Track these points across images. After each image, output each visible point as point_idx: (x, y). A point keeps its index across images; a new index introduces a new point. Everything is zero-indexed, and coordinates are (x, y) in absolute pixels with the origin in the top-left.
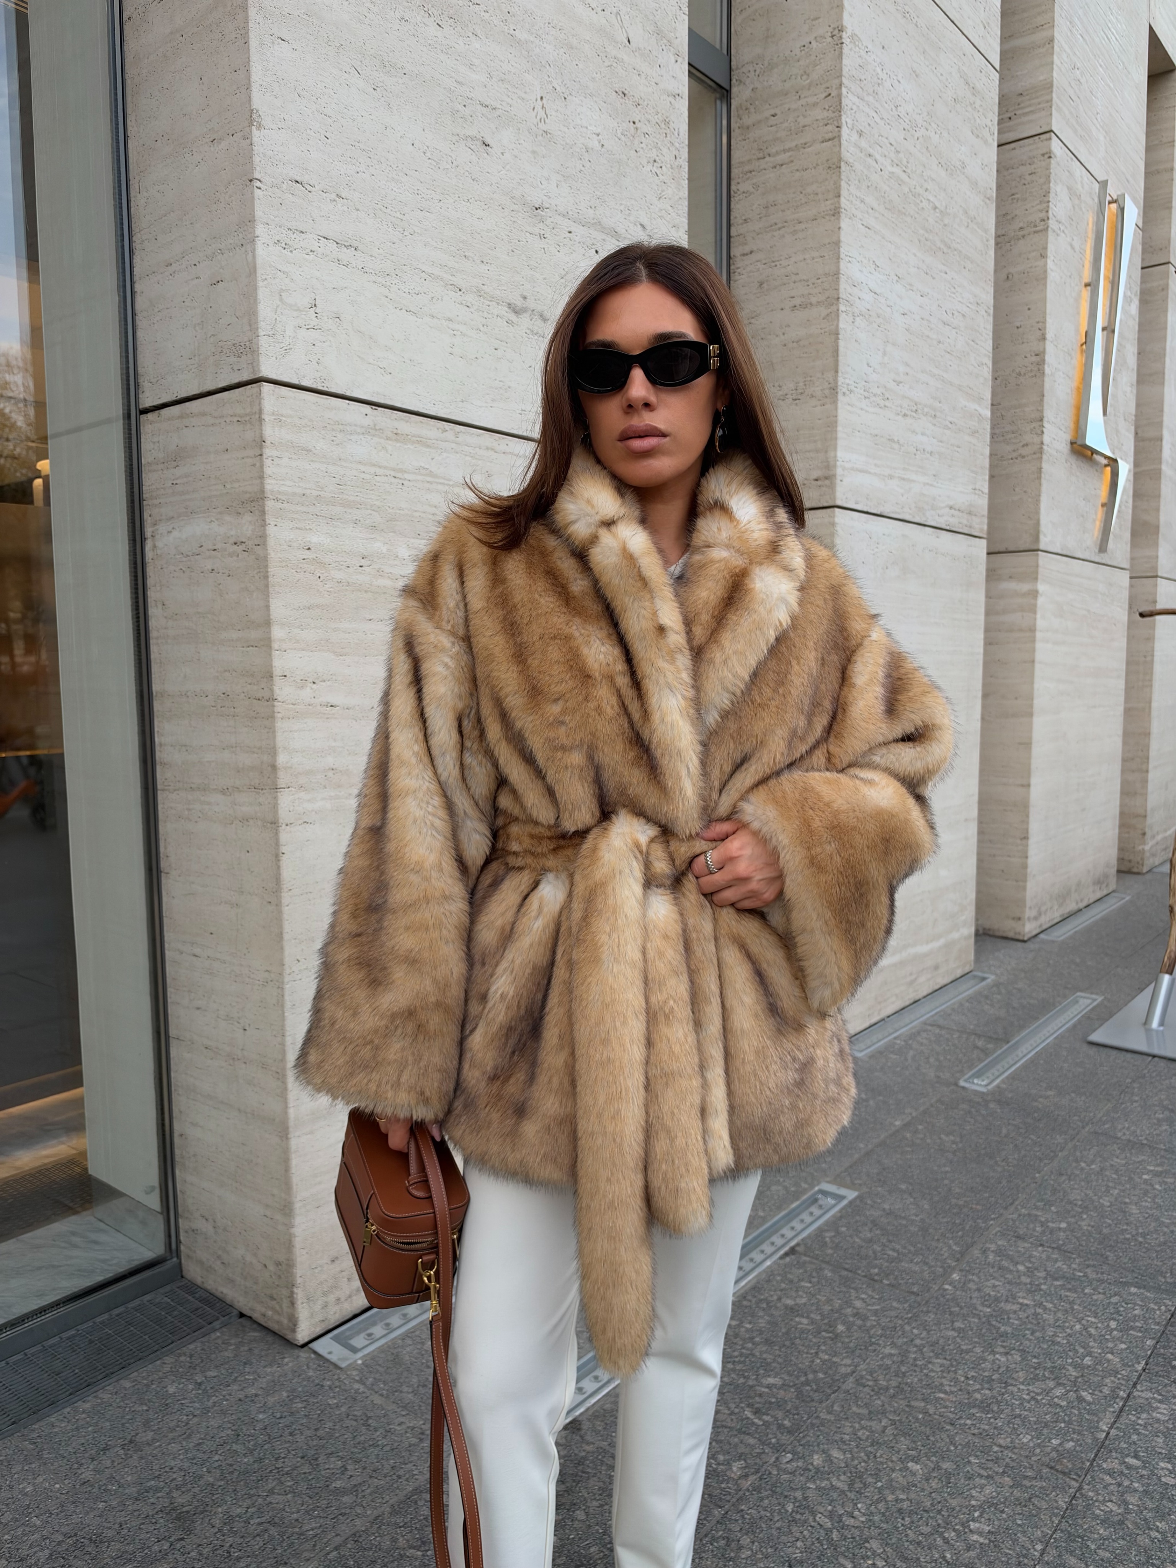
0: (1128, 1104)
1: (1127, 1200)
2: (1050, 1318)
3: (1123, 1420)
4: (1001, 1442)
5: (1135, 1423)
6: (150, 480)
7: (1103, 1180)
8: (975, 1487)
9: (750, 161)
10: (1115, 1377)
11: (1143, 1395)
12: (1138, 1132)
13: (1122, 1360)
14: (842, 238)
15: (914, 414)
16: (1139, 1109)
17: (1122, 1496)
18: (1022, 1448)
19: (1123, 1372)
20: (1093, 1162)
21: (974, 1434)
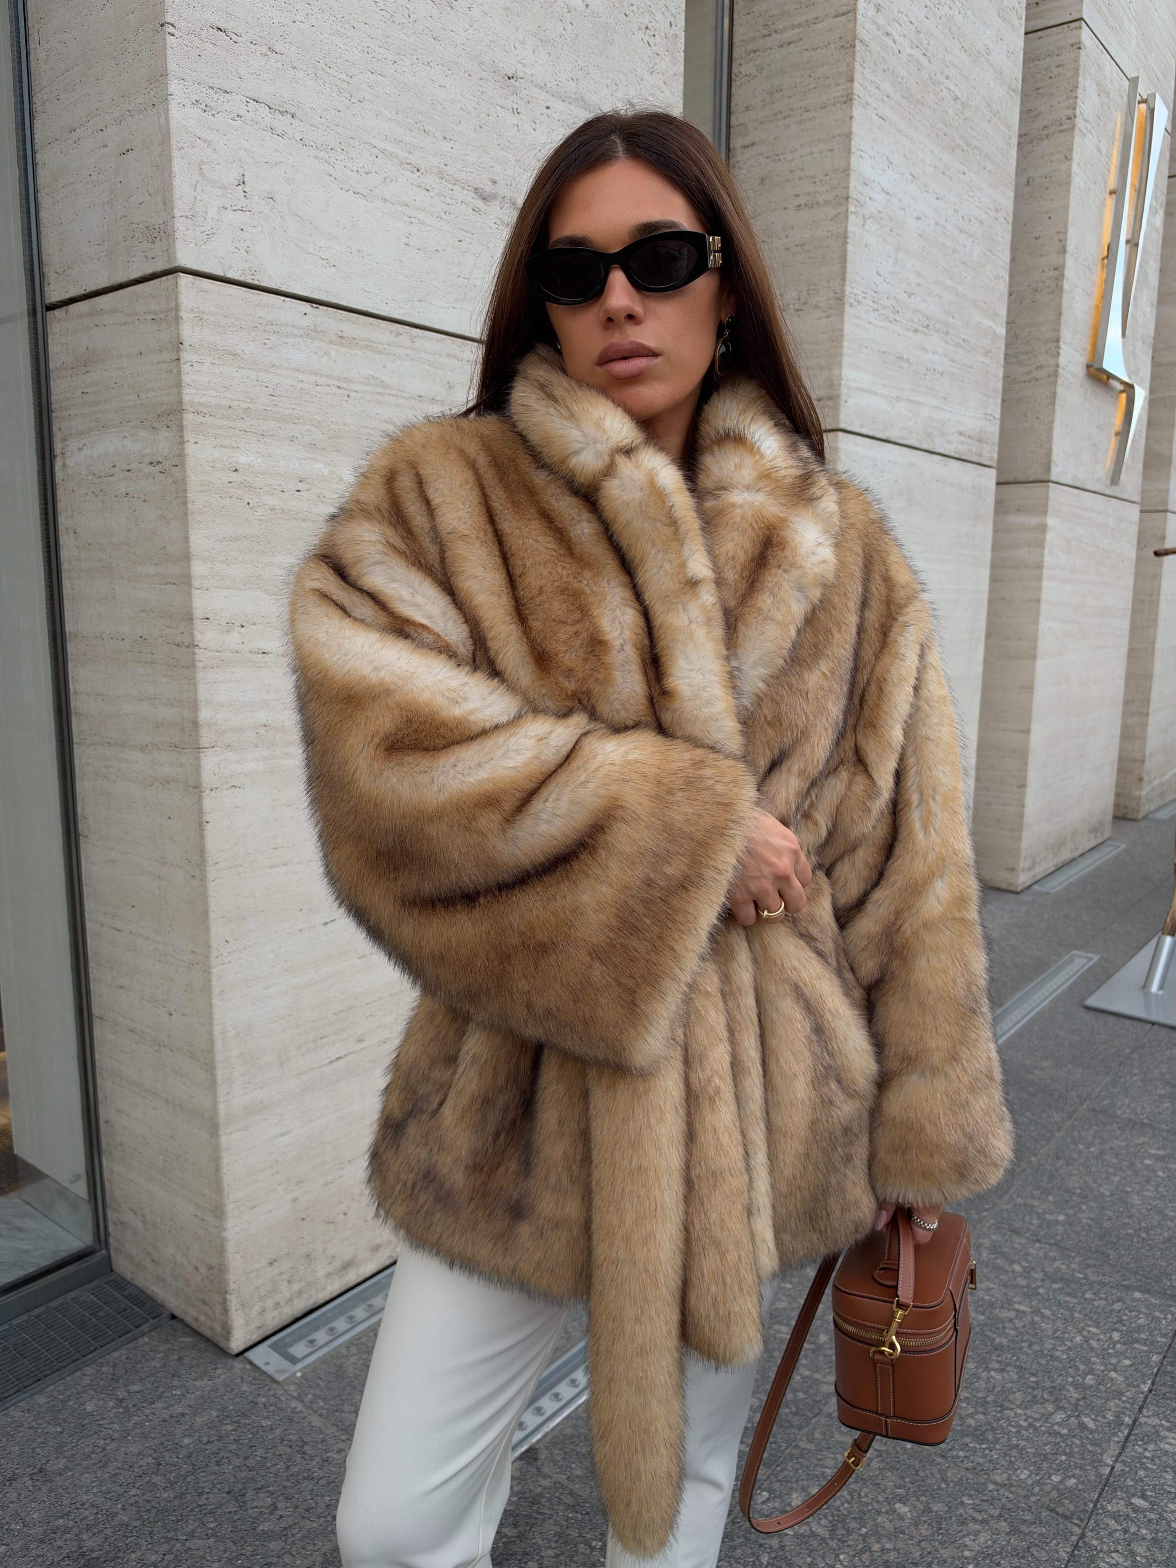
0: (1128, 1078)
1: (1129, 1189)
2: (1047, 1327)
3: (1128, 1451)
4: (997, 1478)
5: (1141, 1457)
6: (59, 388)
7: (1103, 1166)
8: (969, 1534)
9: (754, 39)
10: (1120, 1399)
11: (1150, 1421)
12: (1139, 1110)
13: (1126, 1378)
14: (854, 130)
15: (925, 330)
16: (1139, 1083)
17: (1129, 1545)
18: (1019, 1486)
19: (1128, 1394)
20: (1091, 1144)
21: (967, 1469)
